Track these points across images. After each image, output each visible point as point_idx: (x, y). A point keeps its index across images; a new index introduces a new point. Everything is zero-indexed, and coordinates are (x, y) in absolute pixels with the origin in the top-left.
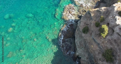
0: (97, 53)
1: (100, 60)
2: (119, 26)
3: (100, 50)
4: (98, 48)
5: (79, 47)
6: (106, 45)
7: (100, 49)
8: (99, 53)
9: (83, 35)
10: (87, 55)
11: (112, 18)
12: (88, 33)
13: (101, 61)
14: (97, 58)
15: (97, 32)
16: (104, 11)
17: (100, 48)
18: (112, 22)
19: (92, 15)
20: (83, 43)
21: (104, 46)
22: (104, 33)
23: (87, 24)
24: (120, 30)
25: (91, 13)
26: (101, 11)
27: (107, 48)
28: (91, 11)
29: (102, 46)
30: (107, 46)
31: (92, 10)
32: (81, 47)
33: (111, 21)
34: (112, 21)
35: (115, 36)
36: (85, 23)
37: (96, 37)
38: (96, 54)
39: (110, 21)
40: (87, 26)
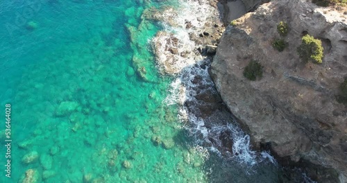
0: (318, 104)
1: (336, 114)
2: (336, 25)
3: (322, 96)
4: (316, 93)
5: (255, 121)
6: (331, 76)
7: (320, 93)
8: (323, 102)
9: (254, 84)
10: (289, 127)
11: (307, 18)
12: (263, 74)
13: (339, 117)
14: (325, 114)
15: (288, 61)
16: (271, 11)
17: (320, 90)
18: (314, 24)
19: (248, 31)
20: (264, 103)
21: (328, 80)
22: (318, 54)
23: (246, 58)
24: (343, 31)
25: (242, 29)
26: (265, 13)
27: (336, 82)
28: (239, 23)
29: (322, 83)
30: (333, 78)
31: (237, 21)
32: (263, 116)
33: (309, 23)
34: (313, 21)
35: (340, 50)
36: (238, 58)
37: (296, 71)
38: (317, 109)
39: (307, 25)
40: (248, 60)
